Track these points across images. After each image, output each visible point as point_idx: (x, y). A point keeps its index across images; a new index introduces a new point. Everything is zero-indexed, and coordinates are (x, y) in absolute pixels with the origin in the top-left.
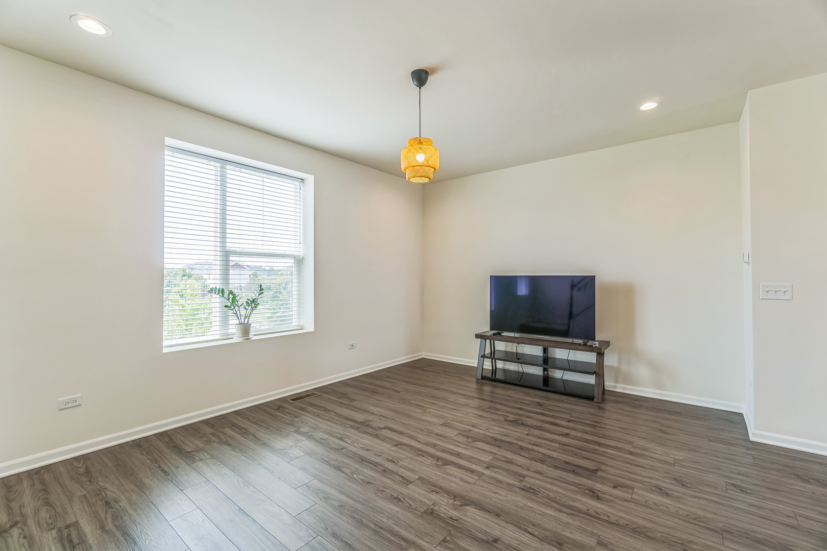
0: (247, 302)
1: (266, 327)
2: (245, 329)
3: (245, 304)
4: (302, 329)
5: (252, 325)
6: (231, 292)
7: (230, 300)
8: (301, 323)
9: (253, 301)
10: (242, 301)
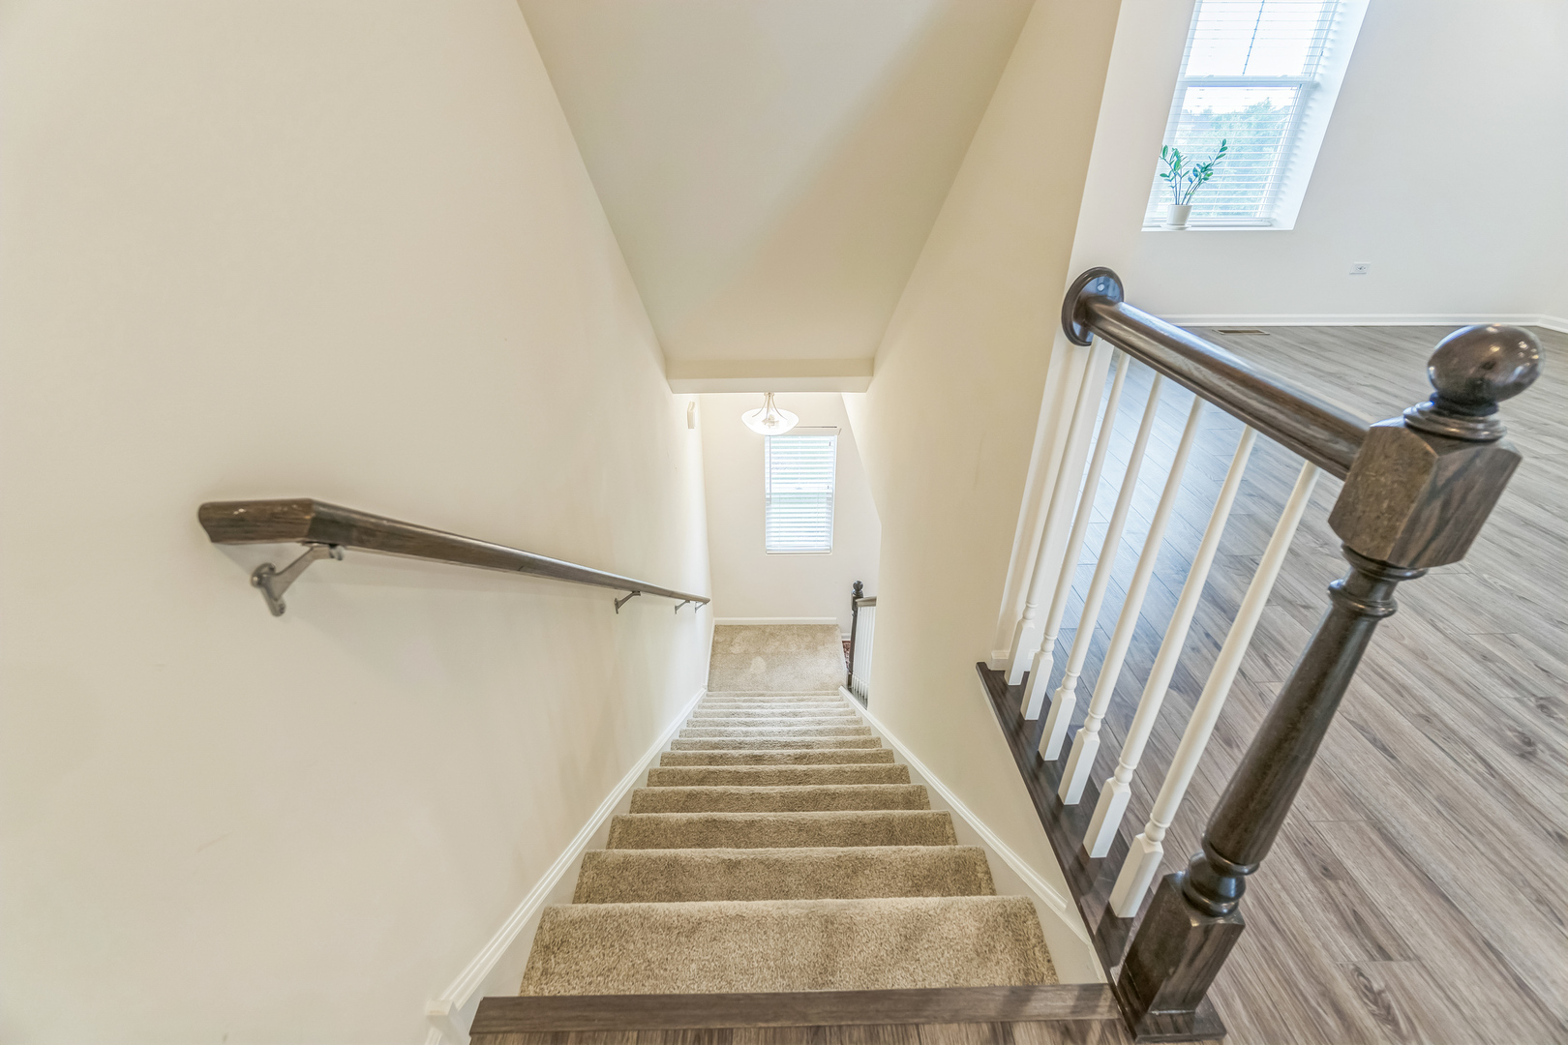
0: (1195, 170)
1: (1213, 215)
2: (1182, 213)
3: (1191, 174)
4: (1270, 226)
5: (1192, 211)
6: (1176, 154)
7: (1173, 165)
8: (1274, 216)
9: (1205, 169)
10: (1187, 168)
